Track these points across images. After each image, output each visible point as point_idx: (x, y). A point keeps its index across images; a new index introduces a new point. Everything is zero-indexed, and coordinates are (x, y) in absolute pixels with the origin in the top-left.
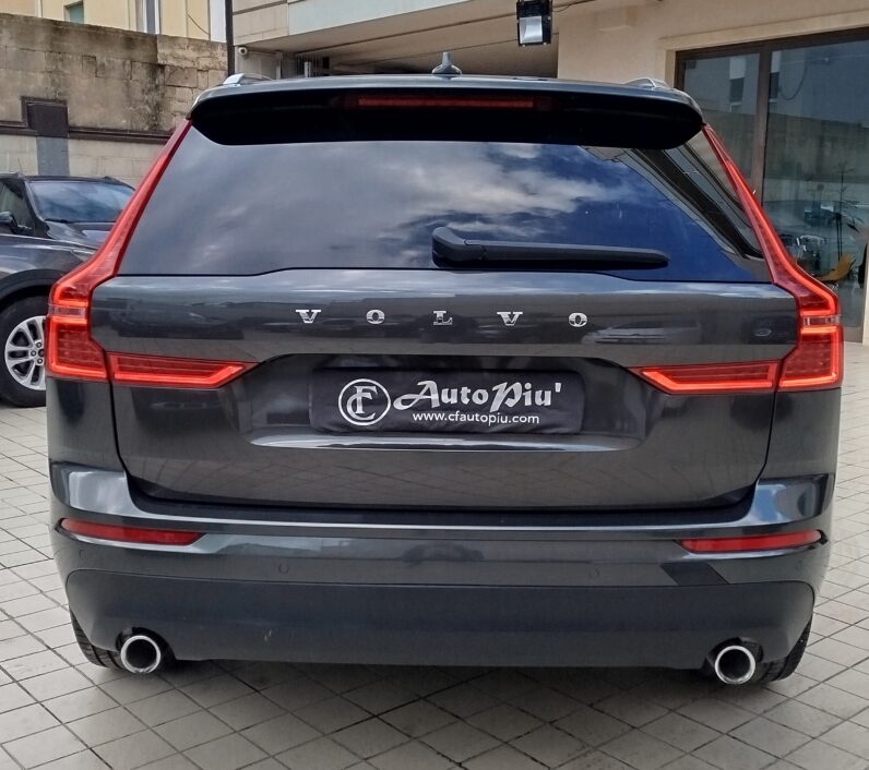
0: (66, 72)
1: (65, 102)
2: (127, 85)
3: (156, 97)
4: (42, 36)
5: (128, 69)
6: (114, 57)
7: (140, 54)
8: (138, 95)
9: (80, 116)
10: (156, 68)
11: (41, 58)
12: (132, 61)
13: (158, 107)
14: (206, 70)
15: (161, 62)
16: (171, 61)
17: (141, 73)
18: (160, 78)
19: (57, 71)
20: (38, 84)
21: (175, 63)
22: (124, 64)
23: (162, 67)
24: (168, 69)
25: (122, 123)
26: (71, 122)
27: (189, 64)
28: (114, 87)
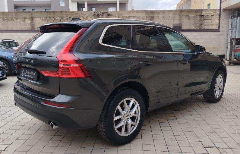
0: (182, 19)
1: (181, 25)
2: (195, 20)
3: (201, 22)
4: (178, 13)
5: (195, 17)
6: (192, 15)
7: (198, 14)
8: (197, 22)
9: (184, 27)
10: (202, 16)
11: (177, 17)
12: (196, 16)
13: (201, 24)
14: (214, 15)
15: (203, 15)
16: (205, 14)
17: (198, 18)
18: (203, 18)
19: (180, 19)
20: (176, 22)
21: (206, 15)
22: (195, 16)
23: (203, 16)
24: (204, 16)
25: (193, 28)
26: (182, 29)
27: (210, 15)
28: (192, 21)
